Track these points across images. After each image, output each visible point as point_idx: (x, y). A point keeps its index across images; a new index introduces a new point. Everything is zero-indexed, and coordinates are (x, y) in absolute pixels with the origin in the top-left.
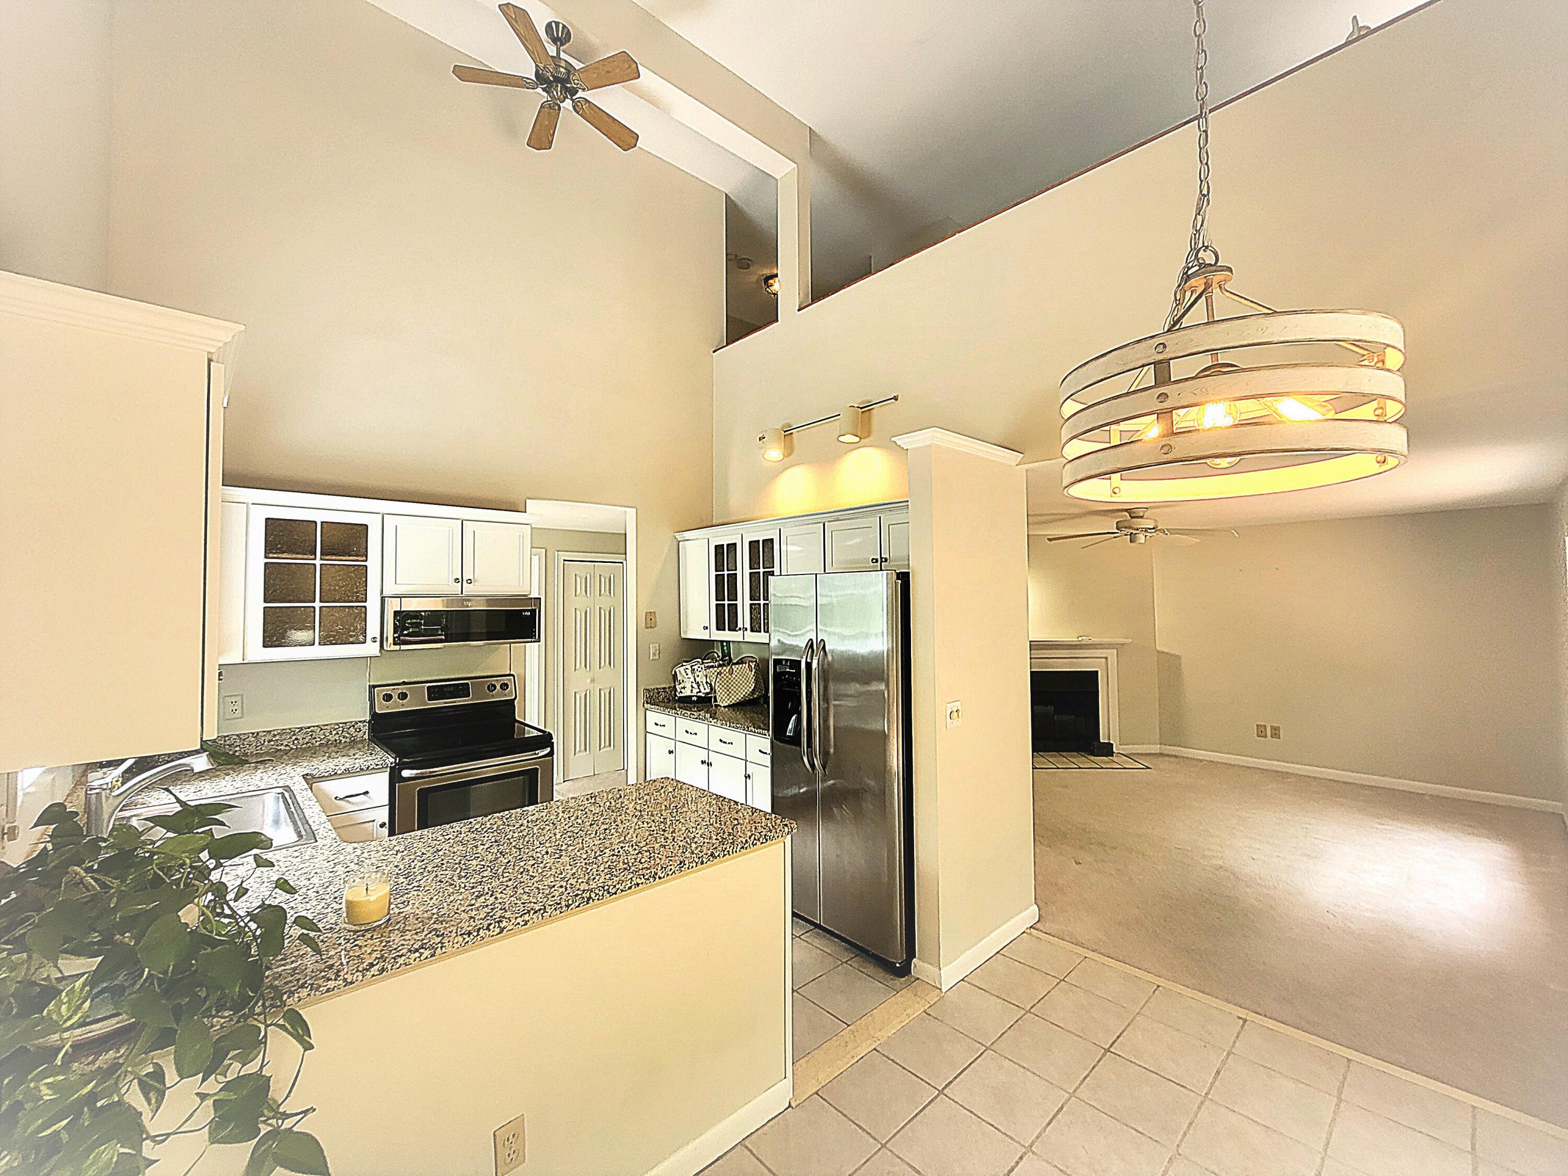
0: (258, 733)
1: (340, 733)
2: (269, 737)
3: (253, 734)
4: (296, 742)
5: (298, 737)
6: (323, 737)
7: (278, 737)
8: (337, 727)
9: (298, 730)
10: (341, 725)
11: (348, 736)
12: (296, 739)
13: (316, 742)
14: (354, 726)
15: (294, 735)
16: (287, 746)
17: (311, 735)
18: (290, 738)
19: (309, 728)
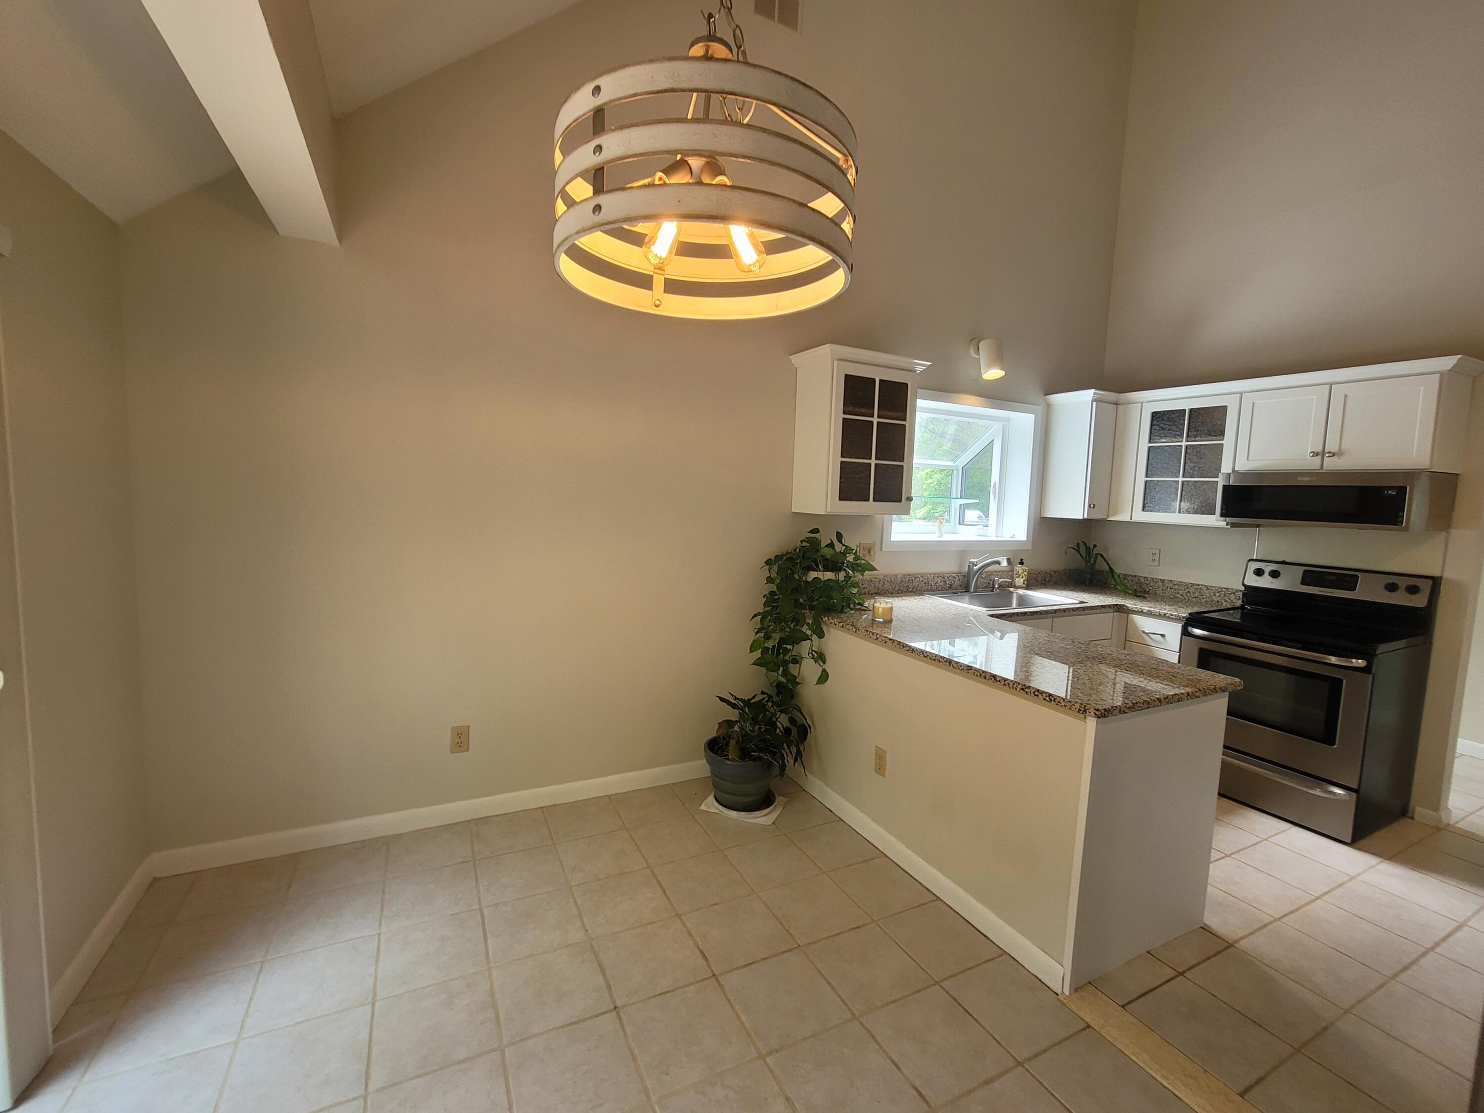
0: (1164, 580)
1: (1222, 596)
2: (1170, 585)
3: (1161, 580)
4: (1188, 594)
5: (1190, 591)
6: (1208, 596)
7: (1176, 587)
8: (1220, 590)
9: (1190, 585)
10: (1224, 590)
11: (1229, 601)
12: (1189, 592)
13: (1203, 598)
14: (1234, 593)
15: (1188, 588)
16: (1182, 595)
17: (1200, 592)
18: (1185, 590)
19: (1198, 585)
